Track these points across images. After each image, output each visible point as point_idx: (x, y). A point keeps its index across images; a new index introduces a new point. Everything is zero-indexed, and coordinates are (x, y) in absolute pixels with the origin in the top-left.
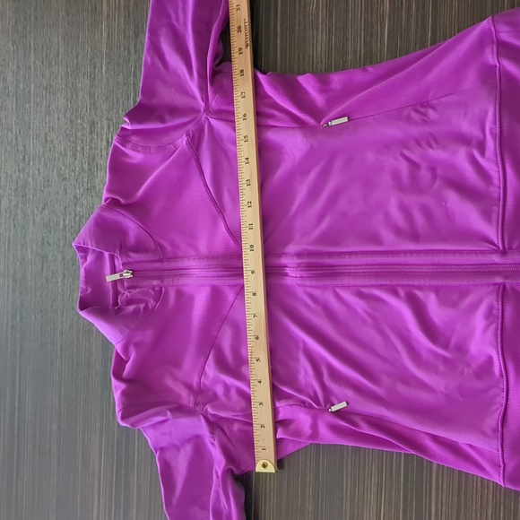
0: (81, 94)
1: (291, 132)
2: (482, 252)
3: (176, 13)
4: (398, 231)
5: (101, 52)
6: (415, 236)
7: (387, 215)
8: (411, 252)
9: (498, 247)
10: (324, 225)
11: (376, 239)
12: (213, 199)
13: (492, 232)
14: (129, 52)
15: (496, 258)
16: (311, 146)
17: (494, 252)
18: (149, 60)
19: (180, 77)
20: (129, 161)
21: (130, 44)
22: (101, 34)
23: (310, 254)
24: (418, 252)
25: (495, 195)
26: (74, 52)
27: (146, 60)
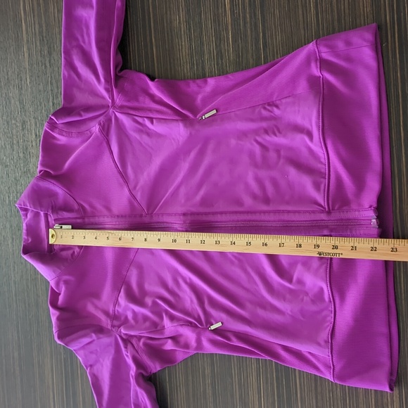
0: (13, 101)
1: (175, 124)
2: (313, 212)
3: (83, 36)
4: (255, 197)
5: (25, 68)
6: (267, 200)
7: (247, 185)
8: (264, 212)
9: (325, 208)
10: (202, 192)
11: (239, 202)
12: (120, 173)
13: (320, 198)
14: (46, 67)
15: (323, 216)
16: (191, 133)
17: (322, 212)
18: (66, 74)
19: (91, 83)
20: (59, 142)
21: (45, 61)
22: (24, 55)
23: (192, 214)
24: (269, 212)
25: (323, 170)
26: (5, 70)
27: (64, 74)
